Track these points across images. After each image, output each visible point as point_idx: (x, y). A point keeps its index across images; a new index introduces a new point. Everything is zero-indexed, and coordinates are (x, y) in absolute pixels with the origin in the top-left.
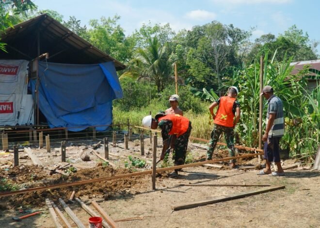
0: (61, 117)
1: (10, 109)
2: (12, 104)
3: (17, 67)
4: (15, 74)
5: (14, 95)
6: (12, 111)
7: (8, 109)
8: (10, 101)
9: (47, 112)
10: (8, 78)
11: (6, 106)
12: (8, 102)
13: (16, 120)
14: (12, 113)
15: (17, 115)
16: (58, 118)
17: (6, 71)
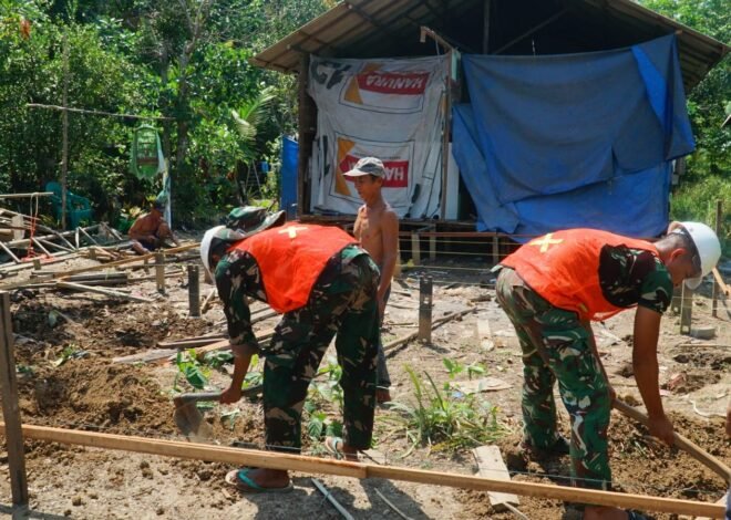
0: (511, 205)
1: (402, 178)
2: (405, 165)
3: (425, 77)
4: (420, 91)
5: (411, 143)
6: (404, 184)
7: (396, 178)
8: (403, 158)
9: (479, 191)
10: (404, 102)
11: (392, 171)
12: (398, 160)
13: (410, 204)
14: (405, 189)
15: (412, 194)
16: (502, 206)
17: (400, 86)
